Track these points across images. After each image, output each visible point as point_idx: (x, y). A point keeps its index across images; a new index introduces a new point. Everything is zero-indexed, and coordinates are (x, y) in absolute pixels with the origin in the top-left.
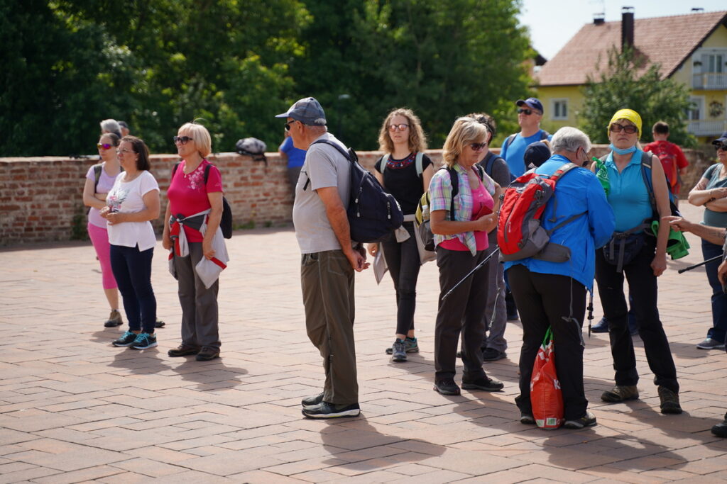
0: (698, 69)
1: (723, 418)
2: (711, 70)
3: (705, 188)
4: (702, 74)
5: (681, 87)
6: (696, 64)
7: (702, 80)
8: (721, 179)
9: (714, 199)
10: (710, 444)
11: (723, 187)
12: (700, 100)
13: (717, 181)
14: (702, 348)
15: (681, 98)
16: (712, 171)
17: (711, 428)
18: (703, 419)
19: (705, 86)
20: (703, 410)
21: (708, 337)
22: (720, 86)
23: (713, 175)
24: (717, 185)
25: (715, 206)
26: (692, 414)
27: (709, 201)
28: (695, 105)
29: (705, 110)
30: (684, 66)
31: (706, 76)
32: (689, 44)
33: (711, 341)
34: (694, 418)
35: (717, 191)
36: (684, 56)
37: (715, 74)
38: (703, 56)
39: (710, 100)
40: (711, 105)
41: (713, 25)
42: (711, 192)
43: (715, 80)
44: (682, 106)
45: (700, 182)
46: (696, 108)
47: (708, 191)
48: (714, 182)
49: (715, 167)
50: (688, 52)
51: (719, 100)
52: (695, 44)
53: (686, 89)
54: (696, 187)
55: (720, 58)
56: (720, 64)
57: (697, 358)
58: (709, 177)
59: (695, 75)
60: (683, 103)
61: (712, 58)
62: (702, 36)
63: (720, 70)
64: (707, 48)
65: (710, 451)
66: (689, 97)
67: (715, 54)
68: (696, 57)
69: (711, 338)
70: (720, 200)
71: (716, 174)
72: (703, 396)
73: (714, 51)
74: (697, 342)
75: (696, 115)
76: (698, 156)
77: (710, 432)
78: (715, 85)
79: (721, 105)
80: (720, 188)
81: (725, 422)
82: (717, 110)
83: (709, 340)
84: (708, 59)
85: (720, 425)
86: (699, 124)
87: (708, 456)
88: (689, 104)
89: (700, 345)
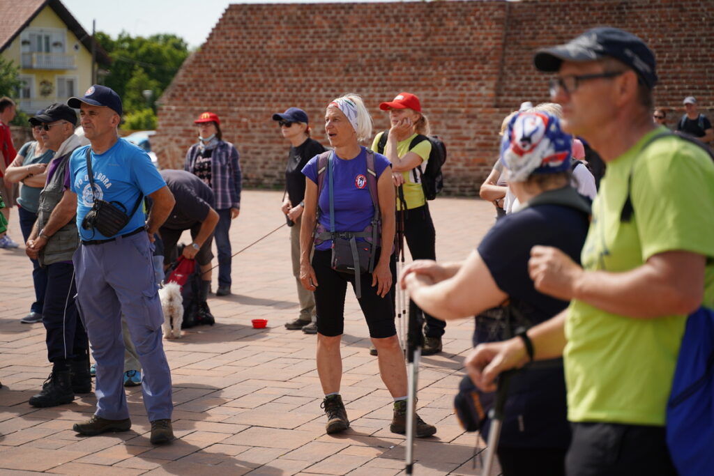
0: (27, 49)
1: (41, 389)
2: (40, 50)
3: (21, 165)
4: (31, 53)
5: (10, 64)
6: (24, 43)
7: (31, 59)
8: (37, 156)
9: (32, 175)
10: (28, 415)
11: (40, 163)
12: (30, 79)
13: (33, 158)
14: (27, 322)
15: (11, 76)
16: (27, 149)
17: (28, 399)
18: (22, 391)
19: (35, 65)
20: (23, 383)
21: (32, 311)
22: (48, 66)
23: (28, 152)
24: (34, 161)
25: (34, 182)
26: (11, 388)
27: (27, 177)
28: (25, 83)
29: (35, 89)
30: (13, 44)
31: (35, 55)
32: (16, 23)
33: (35, 315)
34: (14, 391)
35: (34, 167)
36: (12, 34)
37: (44, 54)
38: (31, 35)
39: (41, 80)
40: (41, 84)
41: (38, 6)
42: (29, 168)
43: (44, 59)
44: (12, 84)
45: (15, 159)
46: (27, 86)
47: (25, 167)
48: (30, 158)
49: (30, 145)
50: (15, 31)
51: (49, 79)
52: (22, 23)
53: (14, 66)
54: (12, 164)
55: (47, 38)
56: (47, 44)
57: (22, 332)
58: (25, 154)
59: (24, 54)
60: (13, 81)
61: (40, 38)
62: (29, 16)
63: (48, 50)
64: (35, 28)
65: (26, 422)
66: (18, 75)
67: (43, 35)
68: (24, 35)
69: (35, 311)
70: (38, 176)
71: (31, 151)
72: (24, 369)
73: (42, 31)
74: (21, 317)
75: (27, 94)
76: (27, 134)
77: (28, 403)
78: (44, 65)
79: (51, 84)
80: (37, 164)
81: (42, 392)
82: (48, 88)
83: (32, 314)
84: (36, 39)
85: (37, 396)
86: (30, 103)
87: (24, 427)
88: (19, 82)
89: (25, 319)
